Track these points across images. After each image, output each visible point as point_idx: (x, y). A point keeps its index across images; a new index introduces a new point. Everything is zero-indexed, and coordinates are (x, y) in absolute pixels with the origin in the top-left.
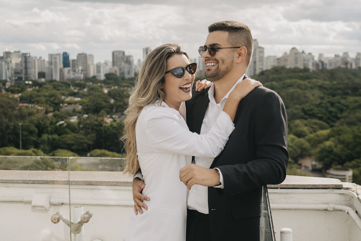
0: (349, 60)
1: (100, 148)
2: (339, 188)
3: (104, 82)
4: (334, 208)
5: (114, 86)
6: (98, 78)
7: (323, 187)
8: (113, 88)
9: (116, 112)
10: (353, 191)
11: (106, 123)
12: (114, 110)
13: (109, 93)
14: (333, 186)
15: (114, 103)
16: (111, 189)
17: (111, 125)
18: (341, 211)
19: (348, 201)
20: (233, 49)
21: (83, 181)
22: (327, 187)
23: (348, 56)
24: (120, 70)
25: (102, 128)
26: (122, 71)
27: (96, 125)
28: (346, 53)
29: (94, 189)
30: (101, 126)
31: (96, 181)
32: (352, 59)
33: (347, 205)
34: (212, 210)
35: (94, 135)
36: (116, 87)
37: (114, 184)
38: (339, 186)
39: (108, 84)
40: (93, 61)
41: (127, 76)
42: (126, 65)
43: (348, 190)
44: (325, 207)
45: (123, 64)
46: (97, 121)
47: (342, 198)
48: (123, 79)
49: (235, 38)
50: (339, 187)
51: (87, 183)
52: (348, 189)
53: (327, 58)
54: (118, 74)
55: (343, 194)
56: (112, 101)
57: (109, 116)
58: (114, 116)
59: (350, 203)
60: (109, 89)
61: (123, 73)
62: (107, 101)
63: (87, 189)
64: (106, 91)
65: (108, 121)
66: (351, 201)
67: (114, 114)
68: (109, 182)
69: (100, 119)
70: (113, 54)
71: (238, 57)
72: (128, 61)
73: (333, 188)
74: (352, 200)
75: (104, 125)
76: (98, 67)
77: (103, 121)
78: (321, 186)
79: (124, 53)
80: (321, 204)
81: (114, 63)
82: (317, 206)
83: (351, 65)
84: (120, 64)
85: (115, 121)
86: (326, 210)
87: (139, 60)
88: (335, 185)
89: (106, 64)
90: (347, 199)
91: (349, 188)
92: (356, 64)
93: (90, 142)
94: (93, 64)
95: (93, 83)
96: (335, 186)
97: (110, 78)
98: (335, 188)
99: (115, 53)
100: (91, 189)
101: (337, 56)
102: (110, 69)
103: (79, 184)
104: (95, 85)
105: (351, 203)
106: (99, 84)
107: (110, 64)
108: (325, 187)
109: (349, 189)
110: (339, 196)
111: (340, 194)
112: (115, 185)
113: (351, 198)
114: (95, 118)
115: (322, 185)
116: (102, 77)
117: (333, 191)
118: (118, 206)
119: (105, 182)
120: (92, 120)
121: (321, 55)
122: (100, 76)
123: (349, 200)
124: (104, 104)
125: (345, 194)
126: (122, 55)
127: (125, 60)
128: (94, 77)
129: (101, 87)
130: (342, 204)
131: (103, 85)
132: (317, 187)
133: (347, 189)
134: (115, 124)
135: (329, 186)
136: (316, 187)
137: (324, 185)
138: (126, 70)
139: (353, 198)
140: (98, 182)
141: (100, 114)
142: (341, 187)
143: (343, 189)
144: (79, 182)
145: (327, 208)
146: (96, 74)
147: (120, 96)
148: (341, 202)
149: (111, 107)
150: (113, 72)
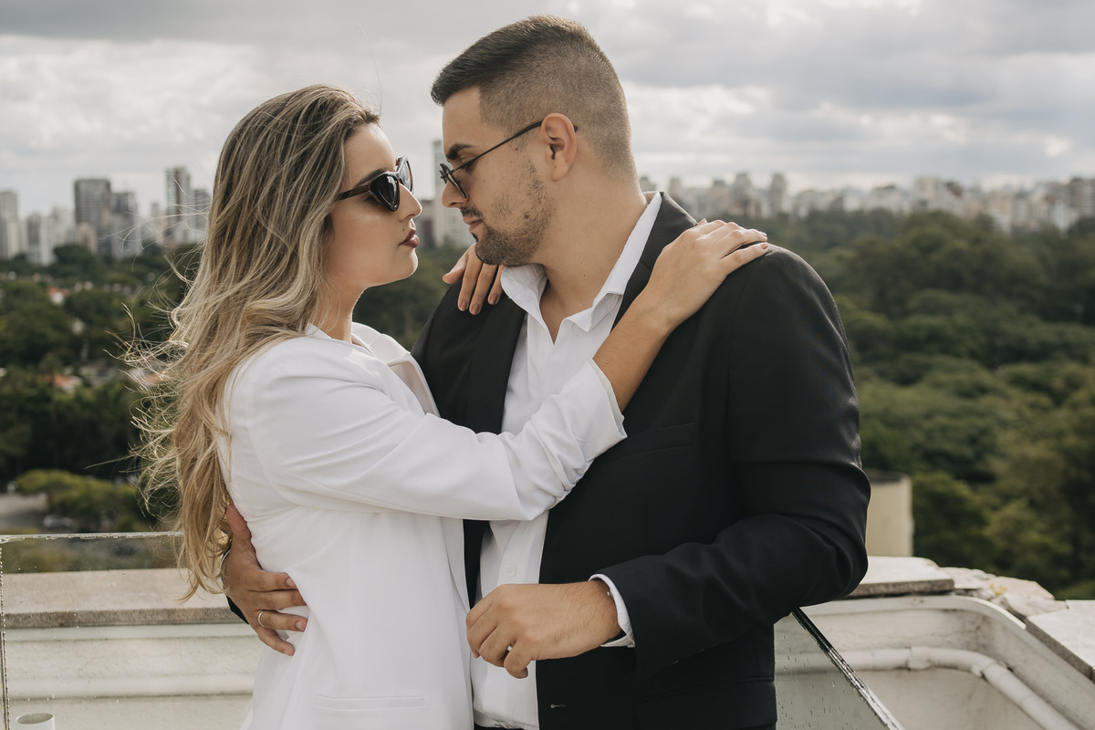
0: (752, 194)
1: (47, 465)
2: (941, 589)
3: (51, 271)
4: (929, 661)
5: (83, 280)
6: (34, 260)
7: (891, 590)
8: (78, 288)
9: (92, 358)
10: (989, 600)
11: (61, 391)
12: (84, 354)
13: (68, 304)
14: (922, 587)
15: (85, 332)
16: (148, 639)
17: (78, 398)
18: (954, 667)
19: (970, 631)
20: (519, 140)
21: (46, 614)
22: (903, 589)
23: (748, 183)
24: (100, 233)
25: (51, 408)
26: (104, 238)
27: (30, 399)
28: (743, 177)
29: (85, 640)
30: (48, 400)
31: (91, 612)
32: (761, 191)
33: (968, 647)
34: (552, 706)
35: (26, 428)
36: (89, 286)
37: (161, 618)
38: (941, 586)
39: (65, 275)
40: (15, 209)
41: (119, 252)
42: (117, 221)
43: (972, 596)
44: (899, 656)
45: (108, 218)
46: (33, 385)
47: (952, 623)
48: (109, 260)
49: (507, 97)
50: (943, 589)
51: (60, 621)
52: (970, 593)
53: (691, 190)
54: (93, 246)
55: (954, 610)
56: (78, 327)
57: (68, 370)
58: (85, 371)
59: (977, 638)
60: (67, 292)
61: (106, 245)
62: (62, 328)
63: (60, 641)
64: (58, 297)
65: (68, 384)
66: (979, 633)
67: (85, 364)
68: (141, 612)
69: (42, 380)
70: (77, 187)
71: (553, 157)
72: (122, 207)
73: (922, 593)
74: (985, 628)
75: (57, 397)
76: (33, 227)
77: (51, 385)
78: (884, 589)
79: (108, 185)
80: (881, 648)
81: (79, 215)
82: (873, 655)
83: (758, 207)
84: (99, 218)
85: (87, 384)
86: (904, 668)
87: (155, 206)
88: (929, 582)
89: (56, 216)
90: (969, 627)
91: (975, 590)
92: (773, 204)
93: (17, 451)
94: (15, 218)
95: (18, 272)
96: (928, 586)
97: (69, 259)
98: (928, 590)
99: (83, 187)
100: (75, 641)
101: (718, 183)
102: (69, 233)
103: (30, 625)
104: (25, 282)
105: (982, 640)
106: (37, 278)
107: (68, 219)
108: (896, 590)
109: (974, 593)
110: (941, 617)
111: (946, 611)
112: (162, 623)
113: (979, 622)
114: (29, 376)
115: (886, 585)
116: (46, 257)
117: (922, 602)
118: (176, 696)
119: (125, 613)
120: (20, 385)
121: (674, 182)
122: (39, 254)
123: (973, 628)
124: (53, 335)
125: (962, 611)
126: (101, 189)
127: (113, 202)
128: (21, 258)
129: (43, 285)
130: (950, 645)
131: (49, 279)
132: (872, 591)
133: (967, 592)
134: (88, 395)
135: (911, 586)
136: (866, 593)
137: (895, 585)
138: (116, 235)
139: (989, 623)
140: (101, 614)
141: (43, 365)
142: (947, 588)
143: (953, 594)
144: (27, 617)
145: (907, 662)
146: (25, 247)
147: (101, 311)
148: (949, 639)
149: (76, 343)
150: (78, 239)
